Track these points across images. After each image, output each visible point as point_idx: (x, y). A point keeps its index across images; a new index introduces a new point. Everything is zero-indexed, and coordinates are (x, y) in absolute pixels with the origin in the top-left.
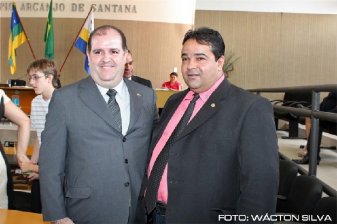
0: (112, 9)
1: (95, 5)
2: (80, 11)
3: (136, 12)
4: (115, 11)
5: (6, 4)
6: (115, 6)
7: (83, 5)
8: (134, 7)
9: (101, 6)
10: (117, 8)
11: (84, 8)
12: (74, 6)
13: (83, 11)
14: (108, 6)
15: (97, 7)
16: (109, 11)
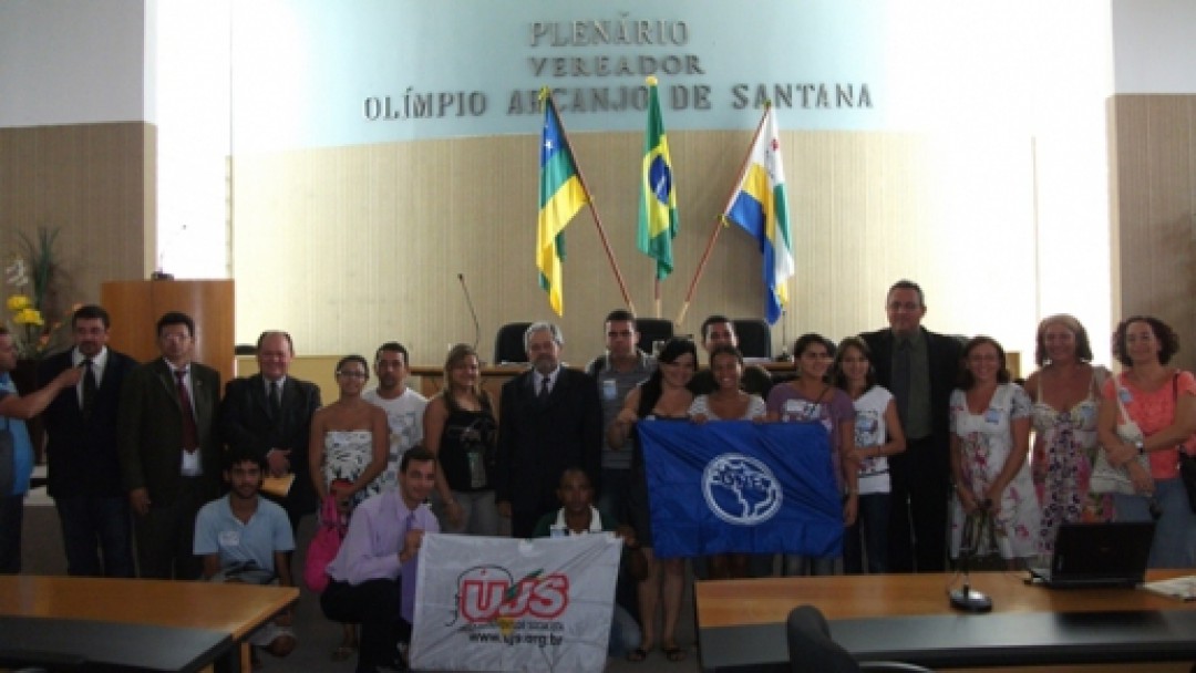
0: (796, 97)
1: (745, 87)
2: (697, 105)
3: (868, 104)
4: (805, 102)
5: (461, 95)
6: (804, 89)
7: (707, 89)
8: (864, 91)
9: (762, 91)
10: (813, 96)
11: (710, 97)
12: (680, 92)
13: (708, 107)
14: (785, 89)
15: (751, 95)
16: (789, 105)
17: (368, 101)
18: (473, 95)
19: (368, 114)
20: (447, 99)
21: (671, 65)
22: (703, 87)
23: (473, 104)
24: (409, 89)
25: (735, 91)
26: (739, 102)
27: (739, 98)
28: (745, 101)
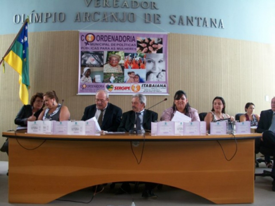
0: (195, 22)
1: (175, 16)
3: (222, 27)
4: (198, 25)
5: (55, 14)
6: (198, 19)
7: (159, 16)
8: (221, 22)
9: (181, 19)
10: (201, 22)
11: (160, 19)
12: (147, 16)
13: (159, 23)
14: (190, 19)
15: (177, 19)
16: (192, 25)
17: (16, 16)
18: (60, 14)
19: (15, 21)
20: (49, 15)
21: (144, 5)
22: (158, 15)
23: (60, 17)
24: (33, 11)
25: (170, 17)
26: (172, 22)
27: (172, 20)
28: (174, 22)
